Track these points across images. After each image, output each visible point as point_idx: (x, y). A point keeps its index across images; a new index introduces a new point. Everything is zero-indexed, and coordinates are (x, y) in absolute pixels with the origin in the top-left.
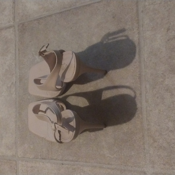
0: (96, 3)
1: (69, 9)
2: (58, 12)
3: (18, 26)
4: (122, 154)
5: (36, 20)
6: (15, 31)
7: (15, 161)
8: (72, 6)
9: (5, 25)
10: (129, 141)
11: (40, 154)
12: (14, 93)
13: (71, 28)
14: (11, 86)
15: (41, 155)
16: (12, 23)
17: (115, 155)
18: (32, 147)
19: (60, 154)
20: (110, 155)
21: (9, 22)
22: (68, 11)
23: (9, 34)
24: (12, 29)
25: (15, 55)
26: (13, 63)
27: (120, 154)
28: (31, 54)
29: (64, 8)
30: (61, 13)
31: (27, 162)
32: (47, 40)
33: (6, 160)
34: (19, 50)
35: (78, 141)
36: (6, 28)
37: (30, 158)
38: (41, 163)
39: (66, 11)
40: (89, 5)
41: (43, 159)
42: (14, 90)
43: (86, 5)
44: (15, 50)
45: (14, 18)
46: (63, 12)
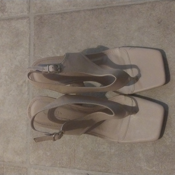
0: (137, 4)
1: (103, 7)
2: (89, 8)
3: (35, 18)
4: (163, 168)
5: (59, 14)
6: (30, 23)
7: (26, 168)
8: (107, 4)
9: (17, 15)
10: (172, 154)
11: (58, 162)
12: (27, 93)
13: (105, 28)
14: (22, 85)
15: (60, 163)
16: (26, 14)
17: (154, 168)
18: (48, 154)
19: (85, 164)
20: (148, 168)
21: (22, 12)
22: (101, 8)
23: (22, 26)
24: (26, 20)
25: (29, 51)
26: (26, 59)
27: (161, 168)
28: (51, 52)
29: (97, 5)
30: (92, 10)
31: (42, 170)
32: (73, 38)
33: (13, 166)
34: (34, 45)
35: (109, 150)
36: (18, 19)
37: (45, 166)
38: (60, 172)
39: (98, 9)
40: (129, 6)
41: (63, 167)
42: (26, 89)
43: (125, 6)
44: (30, 44)
45: (29, 9)
46: (95, 9)
